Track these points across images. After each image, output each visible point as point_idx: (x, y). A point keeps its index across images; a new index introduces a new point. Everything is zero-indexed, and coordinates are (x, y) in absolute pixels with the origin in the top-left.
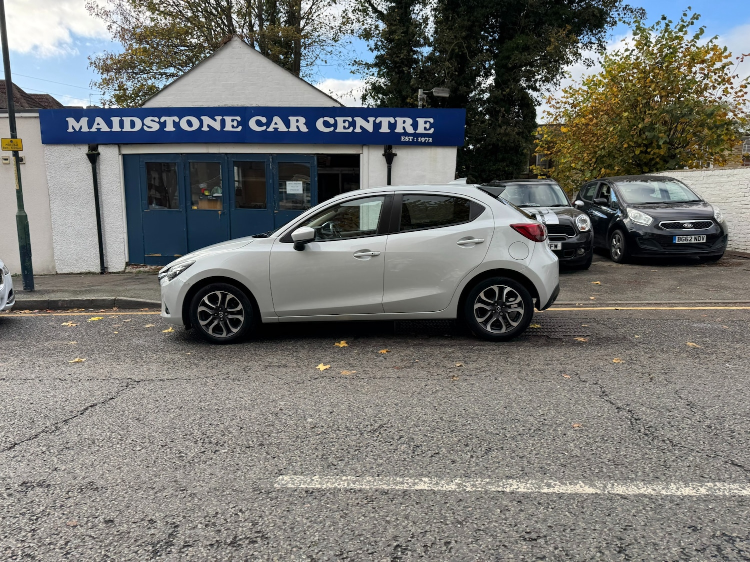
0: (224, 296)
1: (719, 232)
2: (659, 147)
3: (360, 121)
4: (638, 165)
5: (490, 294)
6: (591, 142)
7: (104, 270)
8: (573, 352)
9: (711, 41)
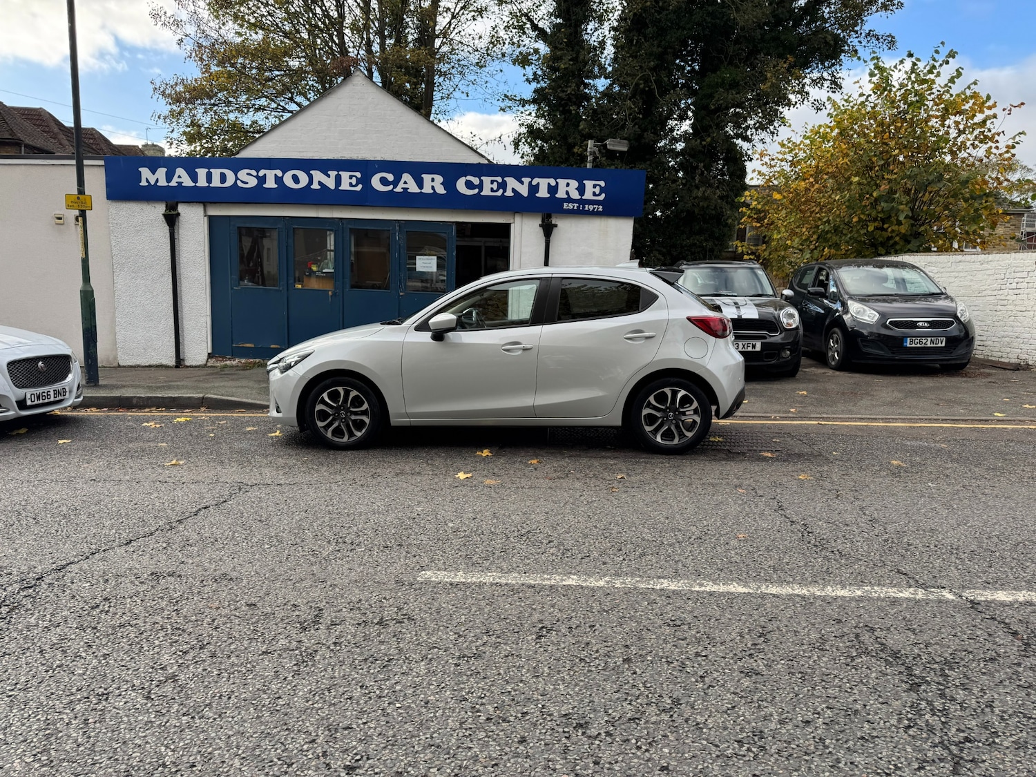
0: (347, 393)
1: (962, 334)
2: (899, 223)
3: (512, 182)
4: (873, 245)
5: (661, 398)
6: (812, 213)
7: (179, 362)
8: (755, 467)
9: (969, 87)
